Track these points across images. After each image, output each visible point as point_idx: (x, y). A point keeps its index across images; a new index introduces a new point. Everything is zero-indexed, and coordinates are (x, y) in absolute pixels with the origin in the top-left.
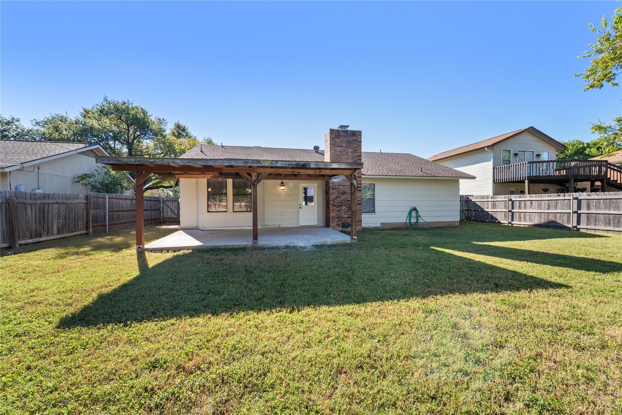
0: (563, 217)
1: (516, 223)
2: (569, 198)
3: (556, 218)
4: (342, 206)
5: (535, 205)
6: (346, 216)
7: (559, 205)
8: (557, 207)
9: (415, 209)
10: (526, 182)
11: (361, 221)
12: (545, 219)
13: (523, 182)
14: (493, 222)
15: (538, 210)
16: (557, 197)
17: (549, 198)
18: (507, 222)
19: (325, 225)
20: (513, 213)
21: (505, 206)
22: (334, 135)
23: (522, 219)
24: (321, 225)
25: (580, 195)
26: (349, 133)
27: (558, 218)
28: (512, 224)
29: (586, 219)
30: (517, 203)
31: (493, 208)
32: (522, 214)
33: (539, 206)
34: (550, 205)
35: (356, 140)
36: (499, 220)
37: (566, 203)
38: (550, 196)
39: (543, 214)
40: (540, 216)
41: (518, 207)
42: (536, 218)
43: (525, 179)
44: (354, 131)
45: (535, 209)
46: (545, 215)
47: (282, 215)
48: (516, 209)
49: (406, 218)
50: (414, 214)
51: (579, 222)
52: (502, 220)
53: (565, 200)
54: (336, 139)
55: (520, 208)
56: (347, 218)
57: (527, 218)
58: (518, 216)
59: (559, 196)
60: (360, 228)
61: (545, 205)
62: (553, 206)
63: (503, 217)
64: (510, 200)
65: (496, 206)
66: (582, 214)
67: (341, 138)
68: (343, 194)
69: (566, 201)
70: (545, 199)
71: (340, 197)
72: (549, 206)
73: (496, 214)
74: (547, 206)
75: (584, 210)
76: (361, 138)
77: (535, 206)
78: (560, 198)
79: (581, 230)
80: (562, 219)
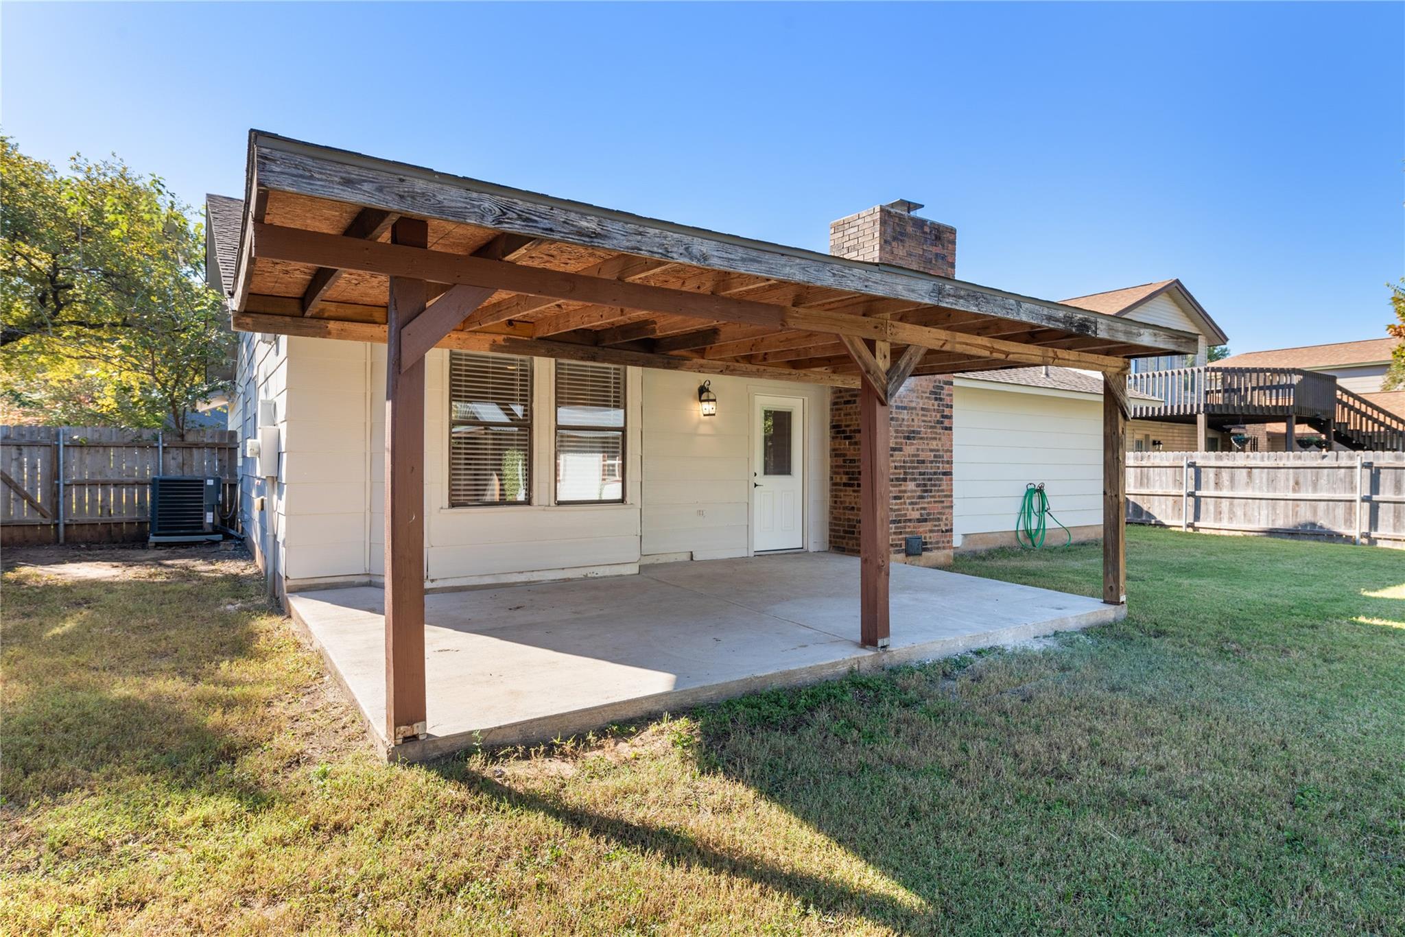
0: (1334, 510)
1: (1207, 523)
2: (1349, 464)
3: (1315, 512)
4: (905, 480)
5: (1261, 479)
6: (916, 515)
7: (1323, 482)
8: (1319, 487)
9: (1040, 491)
10: (1201, 419)
11: (951, 530)
12: (1286, 516)
13: (1191, 420)
14: (1142, 524)
15: (1268, 491)
16: (1319, 461)
17: (1299, 463)
18: (1183, 523)
19: (826, 547)
20: (1198, 500)
21: (1175, 480)
22: (889, 230)
23: (1225, 516)
24: (812, 548)
25: (1378, 458)
26: (927, 229)
27: (1320, 513)
28: (1196, 529)
29: (1391, 514)
30: (1211, 473)
31: (1141, 484)
32: (1225, 503)
33: (1272, 482)
34: (1301, 480)
35: (944, 258)
36: (1159, 518)
37: (1342, 476)
38: (1300, 458)
39: (1282, 502)
40: (1274, 509)
41: (1212, 484)
42: (1264, 512)
43: (1198, 412)
44: (939, 225)
45: (1260, 489)
46: (1287, 505)
47: (700, 513)
48: (1208, 489)
49: (1017, 516)
50: (1036, 500)
51: (1374, 522)
52: (1167, 518)
53: (1339, 468)
54: (894, 244)
55: (1217, 485)
56: (919, 521)
57: (1239, 512)
58: (1212, 508)
59: (1324, 457)
60: (948, 556)
61: (1288, 480)
62: (1309, 482)
63: (1170, 511)
64: (1192, 465)
65: (1148, 479)
66: (1381, 505)
67: (907, 245)
68: (909, 438)
69: (1343, 470)
70: (1289, 464)
71: (900, 450)
72: (1297, 483)
73: (1149, 501)
74: (1291, 483)
75: (1386, 493)
76: (953, 254)
77: (1261, 482)
78: (1325, 463)
79: (1380, 544)
80: (1331, 516)
